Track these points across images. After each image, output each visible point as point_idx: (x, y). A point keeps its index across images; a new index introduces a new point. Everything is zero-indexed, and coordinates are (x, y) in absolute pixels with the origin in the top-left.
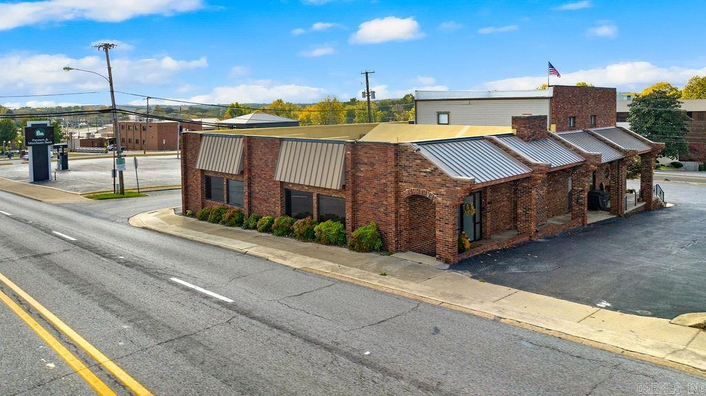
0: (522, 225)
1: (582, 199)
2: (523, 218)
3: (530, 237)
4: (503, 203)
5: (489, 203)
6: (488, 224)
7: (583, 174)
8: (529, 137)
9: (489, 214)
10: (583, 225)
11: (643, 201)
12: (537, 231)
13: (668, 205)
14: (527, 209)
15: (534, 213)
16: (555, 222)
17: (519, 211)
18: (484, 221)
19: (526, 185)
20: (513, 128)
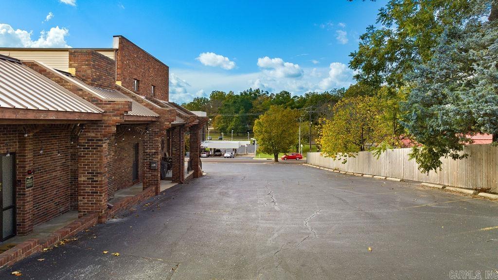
0: (86, 201)
1: (155, 163)
2: (88, 190)
3: (100, 217)
4: (54, 174)
5: (29, 173)
6: (28, 207)
7: (156, 133)
8: (94, 80)
9: (28, 191)
10: (157, 194)
11: (192, 170)
12: (110, 208)
13: (204, 174)
14: (94, 174)
15: (104, 179)
16: (124, 196)
17: (82, 179)
18: (19, 203)
19: (93, 135)
20: (70, 66)
